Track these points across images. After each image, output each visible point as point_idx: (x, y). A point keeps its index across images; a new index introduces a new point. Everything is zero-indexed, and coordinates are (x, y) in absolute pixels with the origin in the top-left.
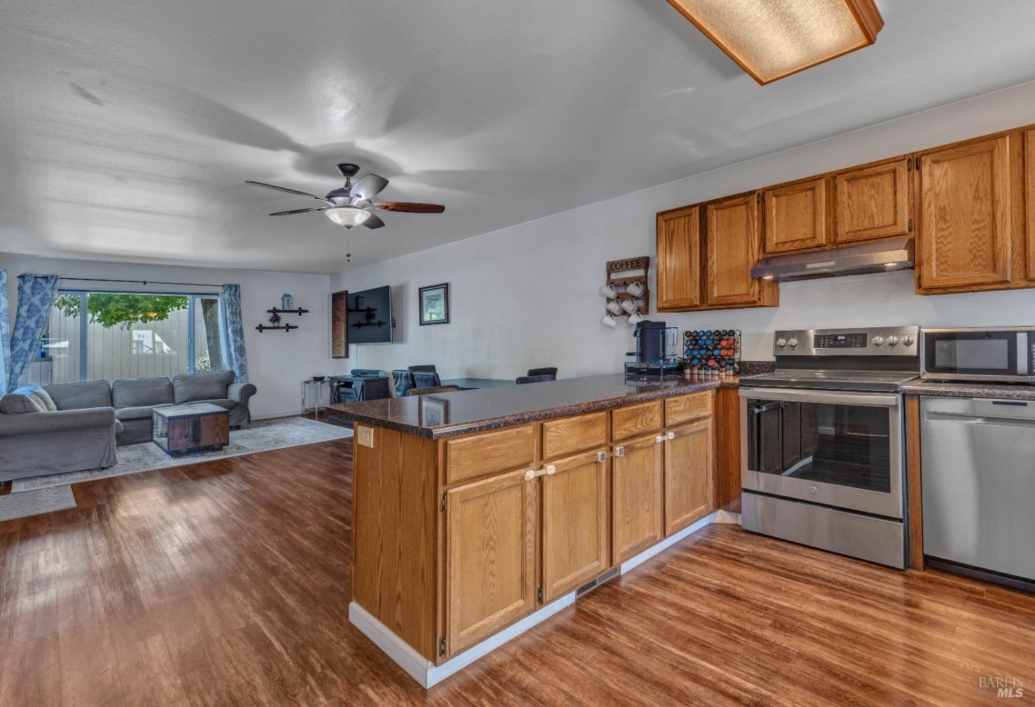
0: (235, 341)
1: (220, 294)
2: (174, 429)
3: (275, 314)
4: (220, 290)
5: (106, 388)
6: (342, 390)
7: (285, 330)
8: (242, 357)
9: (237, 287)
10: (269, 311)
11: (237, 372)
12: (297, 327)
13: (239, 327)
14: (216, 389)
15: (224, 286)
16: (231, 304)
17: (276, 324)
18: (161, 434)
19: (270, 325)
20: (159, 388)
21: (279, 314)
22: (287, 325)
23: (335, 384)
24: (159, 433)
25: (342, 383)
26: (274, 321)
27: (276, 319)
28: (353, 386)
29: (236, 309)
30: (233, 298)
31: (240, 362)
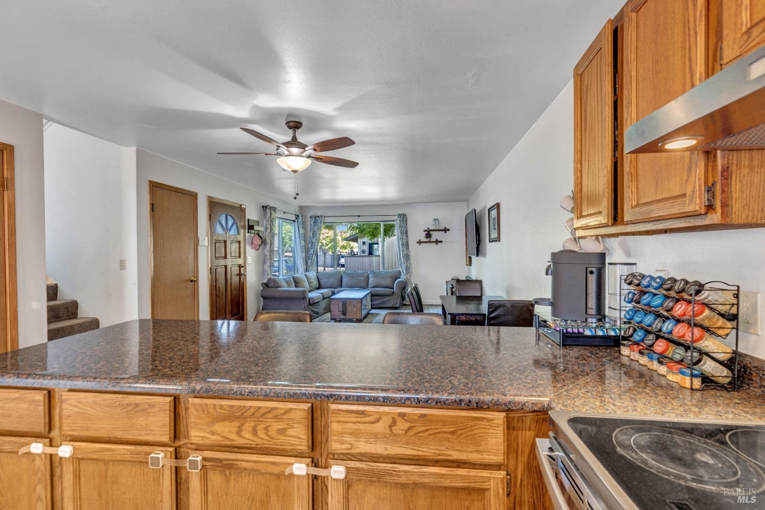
0: (403, 251)
1: (397, 221)
2: (333, 305)
3: (429, 233)
4: (396, 218)
5: (340, 276)
7: (435, 243)
8: (407, 262)
9: (404, 215)
10: (425, 231)
11: (403, 271)
12: (443, 241)
13: (405, 241)
15: (398, 215)
17: (429, 240)
19: (426, 240)
20: (360, 278)
21: (432, 233)
22: (437, 240)
26: (428, 238)
29: (404, 230)
31: (405, 265)
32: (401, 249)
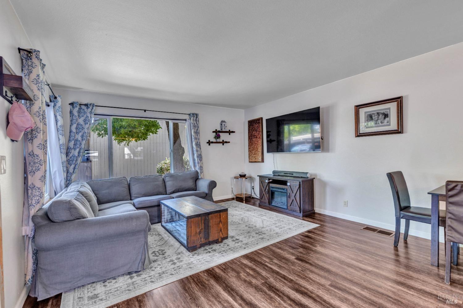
0: (197, 151)
1: (187, 120)
2: (191, 227)
3: (217, 134)
4: (187, 117)
6: (272, 185)
7: (222, 144)
8: (201, 162)
9: (197, 115)
10: (213, 132)
11: (199, 171)
12: (229, 142)
13: (198, 141)
14: (190, 184)
15: (189, 115)
16: (195, 126)
17: (218, 140)
18: (167, 220)
19: (214, 140)
21: (220, 134)
22: (223, 141)
23: (267, 181)
24: (165, 220)
25: (271, 181)
26: (217, 138)
27: (218, 137)
28: (288, 184)
29: (197, 130)
30: (195, 122)
31: (200, 165)
32: (195, 150)
